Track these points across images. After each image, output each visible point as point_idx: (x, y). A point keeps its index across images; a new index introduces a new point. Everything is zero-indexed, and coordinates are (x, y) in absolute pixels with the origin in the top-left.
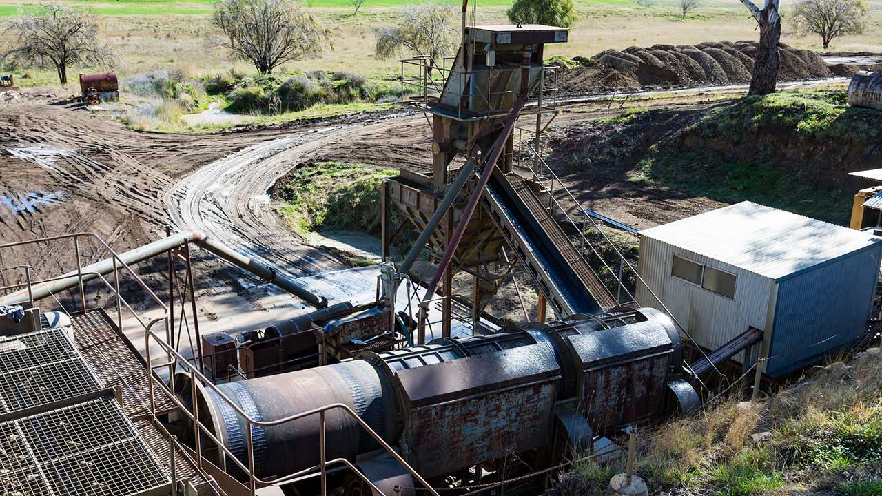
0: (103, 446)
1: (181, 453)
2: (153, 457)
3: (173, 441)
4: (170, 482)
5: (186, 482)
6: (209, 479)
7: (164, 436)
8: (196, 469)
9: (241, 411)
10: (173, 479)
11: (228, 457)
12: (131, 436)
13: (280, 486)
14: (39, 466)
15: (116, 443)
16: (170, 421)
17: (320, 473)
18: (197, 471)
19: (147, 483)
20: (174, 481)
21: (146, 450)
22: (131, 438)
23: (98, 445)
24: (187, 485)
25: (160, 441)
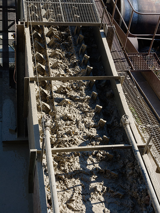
0: (82, 3)
1: (107, 15)
2: (97, 12)
3: (105, 8)
4: (100, 23)
5: (105, 24)
6: (113, 26)
7: (103, 7)
8: (110, 22)
9: (132, 6)
10: (101, 22)
11: (122, 22)
12: (92, 2)
13: (137, 39)
14: (60, 3)
15: (86, 3)
16: (107, 3)
17: (152, 39)
18: (110, 23)
19: (93, 21)
20: (101, 23)
21: (95, 9)
22: (92, 3)
23: (80, 2)
24: (105, 26)
25: (101, 8)
